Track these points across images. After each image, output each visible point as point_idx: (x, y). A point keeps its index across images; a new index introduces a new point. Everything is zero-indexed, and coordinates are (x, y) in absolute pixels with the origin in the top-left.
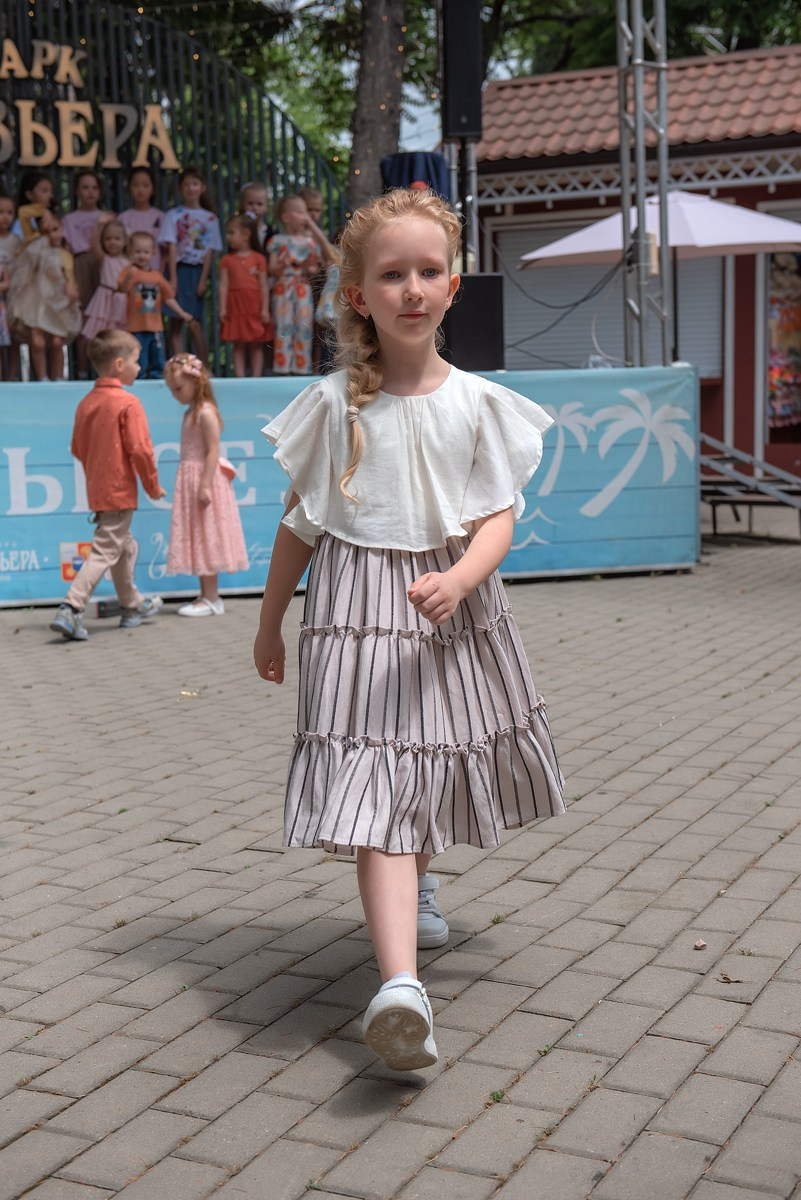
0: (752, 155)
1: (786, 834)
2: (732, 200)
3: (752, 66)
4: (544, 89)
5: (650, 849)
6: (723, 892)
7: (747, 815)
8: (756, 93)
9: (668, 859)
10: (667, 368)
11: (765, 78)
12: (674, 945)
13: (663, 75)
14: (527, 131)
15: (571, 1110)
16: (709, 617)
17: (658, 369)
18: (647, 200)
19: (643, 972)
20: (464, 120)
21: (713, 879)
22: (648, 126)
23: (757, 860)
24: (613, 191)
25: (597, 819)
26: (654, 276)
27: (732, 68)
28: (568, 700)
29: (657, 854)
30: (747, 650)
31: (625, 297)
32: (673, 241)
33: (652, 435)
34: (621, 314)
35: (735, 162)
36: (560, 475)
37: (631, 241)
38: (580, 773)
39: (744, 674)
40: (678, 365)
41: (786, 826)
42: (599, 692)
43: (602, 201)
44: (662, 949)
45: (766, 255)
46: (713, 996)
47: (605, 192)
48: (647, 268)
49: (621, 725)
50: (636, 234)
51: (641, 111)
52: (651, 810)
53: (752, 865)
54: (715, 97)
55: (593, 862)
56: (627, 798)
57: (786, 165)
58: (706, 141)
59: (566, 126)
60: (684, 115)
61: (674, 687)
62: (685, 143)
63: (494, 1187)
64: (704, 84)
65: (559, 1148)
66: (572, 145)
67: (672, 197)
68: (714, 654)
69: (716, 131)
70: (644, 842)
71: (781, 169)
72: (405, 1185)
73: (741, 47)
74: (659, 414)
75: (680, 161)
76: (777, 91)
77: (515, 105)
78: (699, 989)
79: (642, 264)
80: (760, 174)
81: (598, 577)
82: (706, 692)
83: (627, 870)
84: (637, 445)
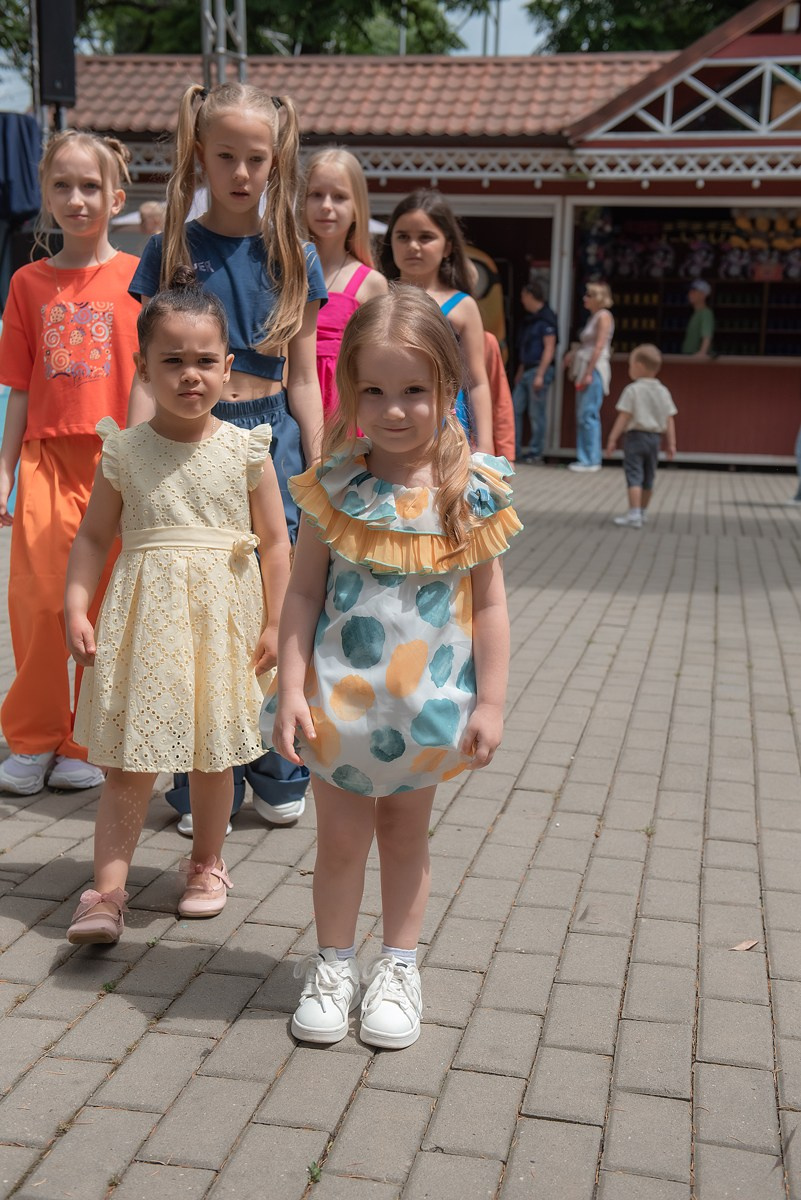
3: (316, 70)
4: (129, 68)
8: (319, 95)
11: (327, 82)
12: (265, 842)
13: (243, 67)
14: (115, 105)
15: (179, 995)
19: (240, 867)
20: (58, 85)
27: (299, 70)
44: (255, 846)
46: (302, 885)
59: (150, 105)
63: (110, 1070)
64: (274, 81)
65: (169, 1030)
72: (23, 1076)
73: (307, 50)
76: (337, 95)
77: (102, 80)
78: (290, 879)
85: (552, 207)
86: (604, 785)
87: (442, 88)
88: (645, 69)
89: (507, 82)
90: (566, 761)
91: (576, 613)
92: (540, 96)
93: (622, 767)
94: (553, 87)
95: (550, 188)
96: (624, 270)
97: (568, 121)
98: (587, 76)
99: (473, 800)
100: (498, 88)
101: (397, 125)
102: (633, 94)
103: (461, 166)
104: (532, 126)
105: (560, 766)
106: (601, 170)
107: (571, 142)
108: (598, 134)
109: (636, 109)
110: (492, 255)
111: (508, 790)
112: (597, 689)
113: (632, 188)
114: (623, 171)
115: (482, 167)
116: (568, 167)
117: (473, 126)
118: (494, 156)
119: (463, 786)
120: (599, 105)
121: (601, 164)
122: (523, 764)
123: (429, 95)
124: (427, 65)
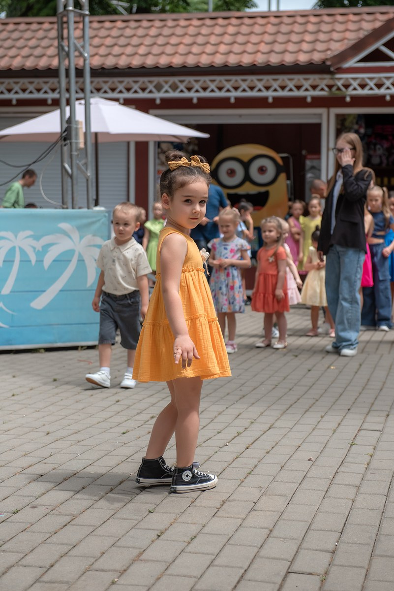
0: (146, 79)
1: (162, 533)
2: (134, 107)
3: (145, 24)
4: (11, 27)
5: (66, 549)
6: (116, 580)
7: (136, 520)
8: (148, 41)
9: (79, 556)
10: (90, 210)
11: (153, 32)
13: (87, 19)
16: (116, 378)
17: (85, 210)
18: (77, 103)
21: (109, 571)
22: (76, 49)
23: (141, 554)
24: (56, 95)
25: (28, 528)
26: (81, 149)
27: (133, 24)
28: (15, 438)
29: (71, 553)
30: (141, 400)
31: (62, 162)
32: (94, 128)
33: (80, 255)
34: (60, 172)
35: (136, 83)
36: (17, 280)
37: (66, 125)
38: (18, 493)
39: (137, 417)
40: (97, 208)
41: (162, 527)
42: (37, 432)
43: (50, 102)
45: (155, 142)
47: (51, 96)
48: (77, 143)
49: (51, 456)
50: (69, 121)
51: (72, 40)
52: (69, 518)
53: (138, 558)
54: (122, 41)
55: (23, 562)
56: (52, 510)
57: (166, 87)
58: (116, 68)
59: (25, 52)
60: (103, 51)
61: (90, 427)
62: (103, 68)
64: (115, 33)
66: (29, 64)
67: (92, 101)
68: (118, 403)
69: (123, 62)
70: (62, 544)
71: (164, 90)
73: (140, 11)
74: (85, 241)
75: (101, 80)
76: (161, 40)
79: (74, 141)
80: (151, 92)
81: (43, 350)
82: (112, 430)
83: (48, 567)
84: (70, 261)
85: (320, 115)
86: (363, 567)
87: (238, 33)
88: (384, 18)
89: (284, 29)
90: (331, 547)
91: (341, 421)
92: (308, 38)
93: (377, 552)
94: (319, 31)
95: (318, 102)
96: (375, 160)
97: (329, 54)
98: (341, 23)
99: (254, 583)
100: (278, 32)
101: (205, 60)
102: (376, 34)
103: (252, 88)
104: (303, 58)
105: (327, 551)
106: (355, 89)
107: (332, 69)
108: (351, 63)
109: (379, 45)
110: (278, 151)
111: (283, 573)
112: (358, 484)
113: (379, 101)
114: (371, 89)
115: (267, 88)
116: (330, 87)
117: (260, 59)
118: (275, 81)
119: (246, 571)
120: (353, 42)
121: (355, 84)
122: (295, 550)
123: (227, 39)
124: (225, 18)
